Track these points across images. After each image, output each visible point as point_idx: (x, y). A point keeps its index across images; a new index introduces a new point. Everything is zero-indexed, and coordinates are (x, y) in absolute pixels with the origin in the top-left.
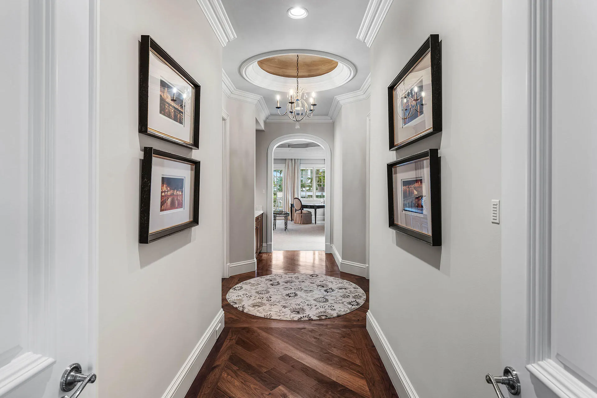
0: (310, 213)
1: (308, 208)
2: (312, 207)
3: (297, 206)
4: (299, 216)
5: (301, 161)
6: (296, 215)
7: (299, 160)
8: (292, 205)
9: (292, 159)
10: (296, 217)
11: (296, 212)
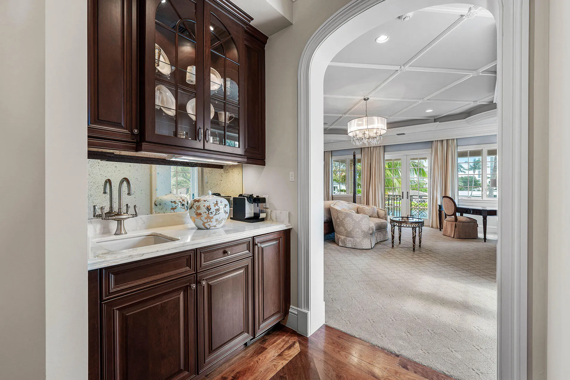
0: (475, 221)
1: (470, 214)
2: (476, 213)
3: (448, 210)
4: (452, 225)
5: (458, 141)
6: (447, 223)
7: (455, 141)
8: (440, 207)
9: (442, 141)
10: (446, 225)
11: (446, 218)
